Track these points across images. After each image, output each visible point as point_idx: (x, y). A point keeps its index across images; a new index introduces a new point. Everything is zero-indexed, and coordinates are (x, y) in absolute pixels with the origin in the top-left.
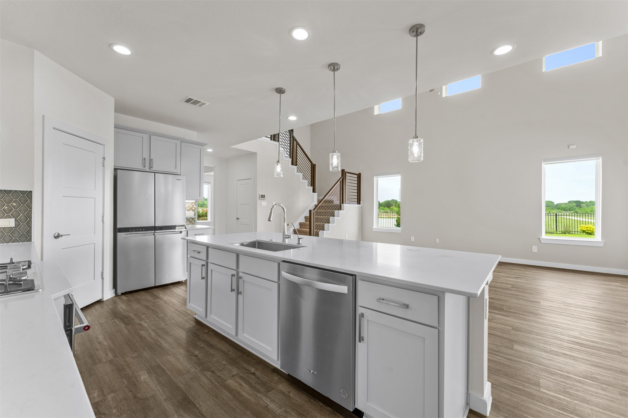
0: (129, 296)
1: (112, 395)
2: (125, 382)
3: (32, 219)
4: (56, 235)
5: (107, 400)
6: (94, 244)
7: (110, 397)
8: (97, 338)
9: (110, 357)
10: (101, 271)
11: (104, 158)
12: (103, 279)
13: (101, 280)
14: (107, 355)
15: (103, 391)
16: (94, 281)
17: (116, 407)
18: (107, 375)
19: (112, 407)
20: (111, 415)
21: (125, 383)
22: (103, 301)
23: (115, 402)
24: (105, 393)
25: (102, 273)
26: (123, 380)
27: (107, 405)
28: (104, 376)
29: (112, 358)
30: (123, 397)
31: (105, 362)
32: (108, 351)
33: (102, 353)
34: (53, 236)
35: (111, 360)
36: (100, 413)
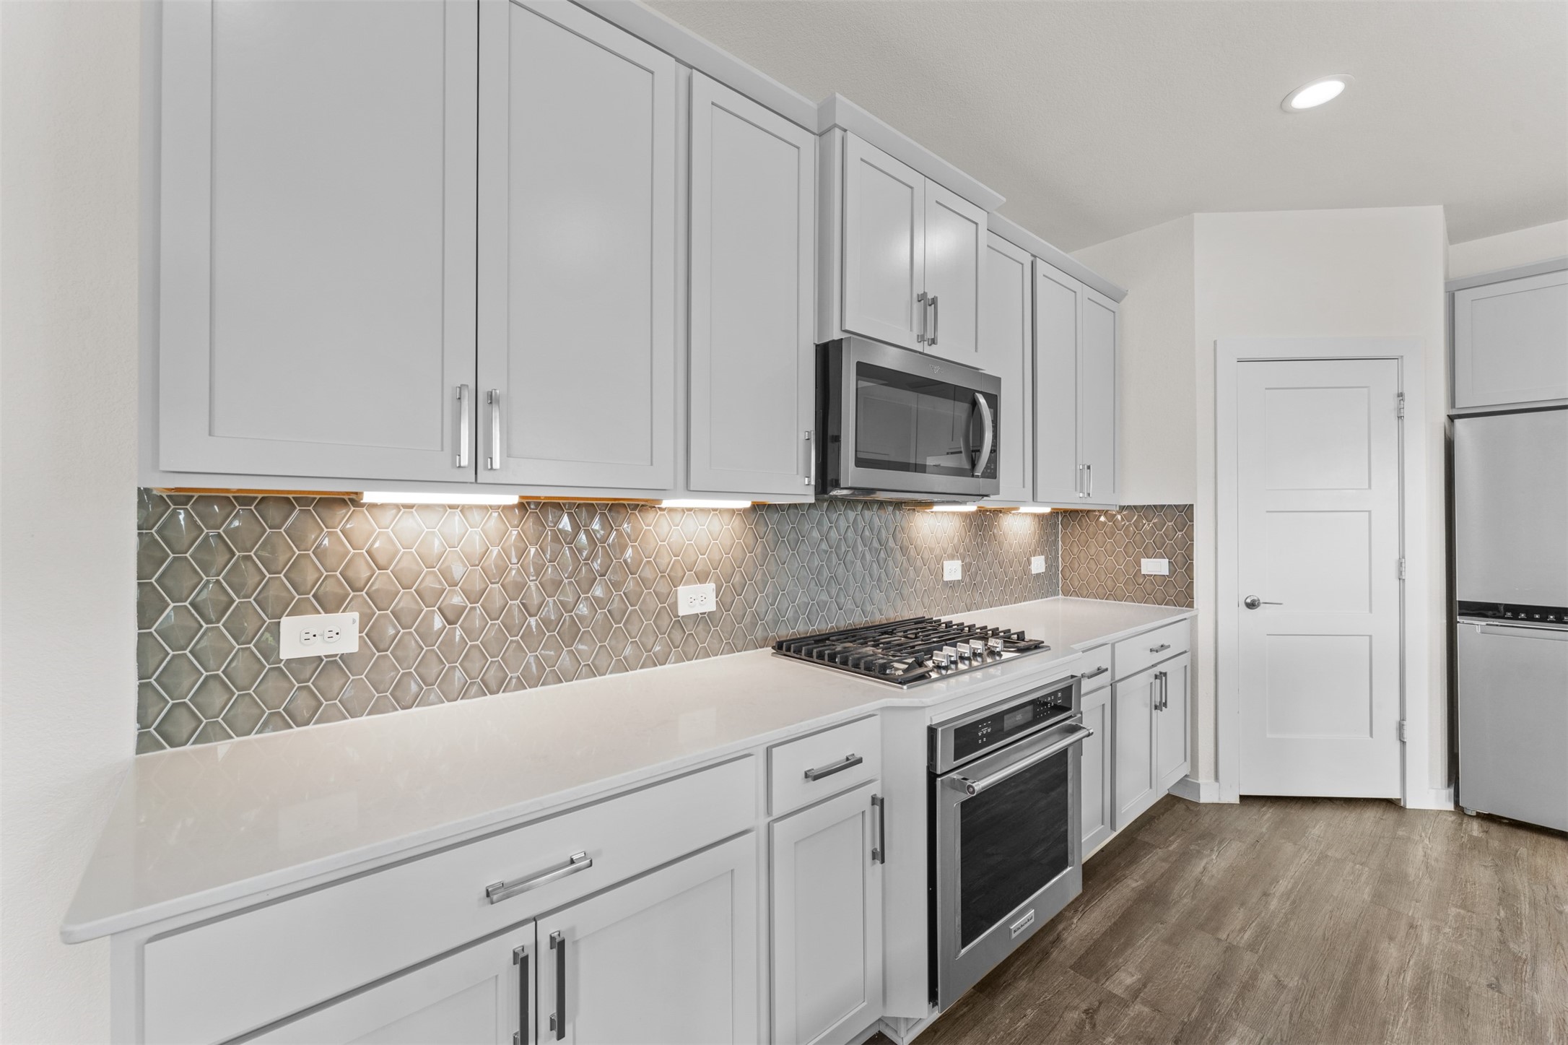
0: (1495, 830)
1: (1146, 1010)
2: (1194, 1015)
3: (1194, 562)
4: (1249, 601)
5: (1127, 1009)
6: (1370, 636)
7: (1138, 1008)
8: (1275, 881)
9: (1242, 938)
10: (1397, 718)
11: (1401, 395)
12: (1403, 743)
13: (1398, 744)
14: (1243, 930)
15: (1145, 987)
16: (1371, 739)
17: (1120, 1037)
18: (1190, 967)
19: (1116, 1029)
20: (1097, 1039)
21: (1189, 1015)
22: (1403, 809)
23: (1130, 1028)
24: (1142, 994)
25: (1401, 727)
26: (1198, 1006)
27: (1117, 1015)
28: (1182, 963)
29: (1241, 945)
30: (1152, 1036)
31: (1219, 940)
32: (1254, 924)
33: (1240, 918)
34: (1244, 604)
35: (1233, 946)
36: (1092, 1018)
